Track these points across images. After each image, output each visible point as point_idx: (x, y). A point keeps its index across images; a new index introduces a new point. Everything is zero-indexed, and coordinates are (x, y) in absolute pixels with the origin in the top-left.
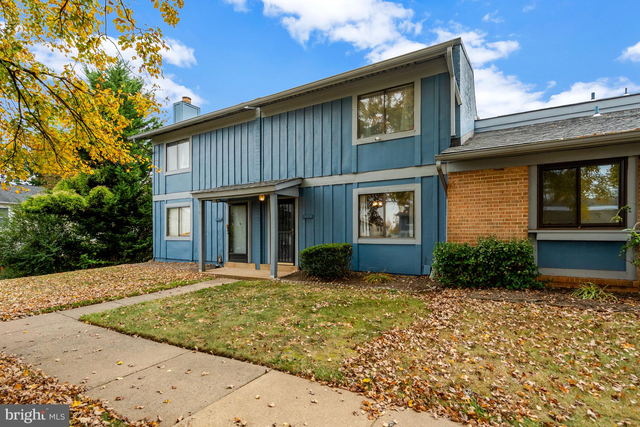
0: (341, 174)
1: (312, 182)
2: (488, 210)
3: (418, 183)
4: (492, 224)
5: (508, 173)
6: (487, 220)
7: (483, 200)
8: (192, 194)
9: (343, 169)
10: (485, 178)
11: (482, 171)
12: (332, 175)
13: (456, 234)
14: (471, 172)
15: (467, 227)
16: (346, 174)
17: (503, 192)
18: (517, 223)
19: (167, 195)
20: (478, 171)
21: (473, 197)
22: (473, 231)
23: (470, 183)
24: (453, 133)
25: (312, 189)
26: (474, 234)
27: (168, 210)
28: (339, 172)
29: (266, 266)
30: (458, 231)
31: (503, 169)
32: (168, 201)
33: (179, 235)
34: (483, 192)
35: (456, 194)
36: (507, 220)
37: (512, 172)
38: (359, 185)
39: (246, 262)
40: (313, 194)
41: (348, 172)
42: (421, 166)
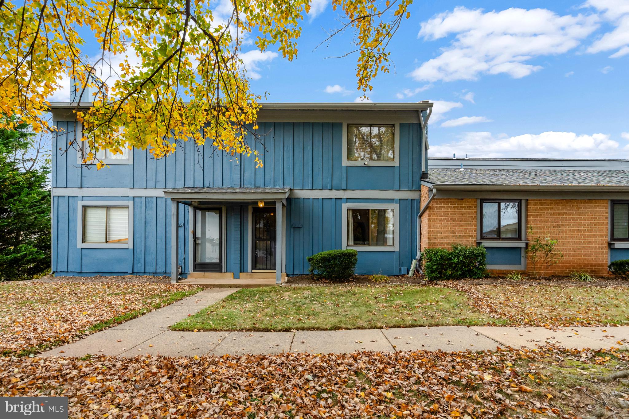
0: (332, 190)
1: (301, 194)
2: (454, 226)
3: (396, 203)
4: (456, 236)
5: (465, 202)
6: (454, 233)
7: (451, 219)
8: (165, 192)
9: (333, 185)
10: (452, 204)
11: (450, 199)
12: (322, 189)
13: (434, 243)
14: (444, 199)
15: (441, 238)
16: (336, 189)
17: (462, 214)
18: (470, 236)
19: (83, 189)
20: (448, 199)
21: (445, 216)
22: (445, 240)
23: (443, 207)
24: (423, 169)
25: (302, 200)
26: (446, 243)
27: (85, 209)
28: (330, 187)
29: (247, 275)
30: (435, 241)
31: (462, 199)
32: (84, 198)
33: (107, 242)
34: (451, 214)
35: (434, 214)
36: (465, 233)
37: (468, 202)
38: (348, 200)
39: (220, 271)
40: (302, 205)
41: (339, 188)
42: (399, 190)
